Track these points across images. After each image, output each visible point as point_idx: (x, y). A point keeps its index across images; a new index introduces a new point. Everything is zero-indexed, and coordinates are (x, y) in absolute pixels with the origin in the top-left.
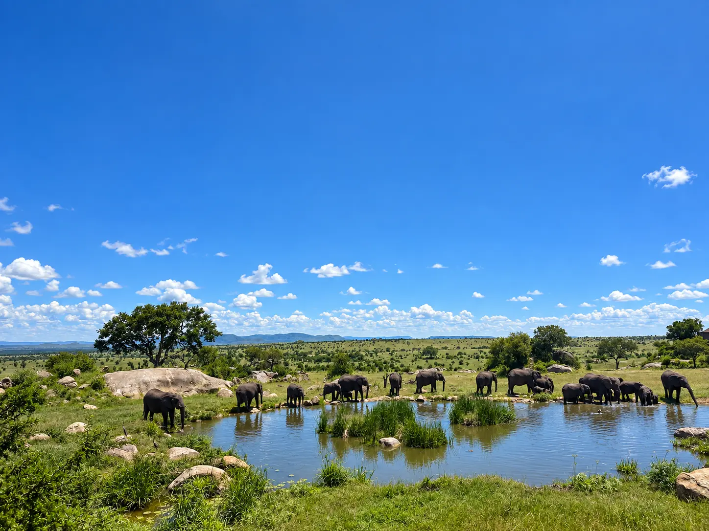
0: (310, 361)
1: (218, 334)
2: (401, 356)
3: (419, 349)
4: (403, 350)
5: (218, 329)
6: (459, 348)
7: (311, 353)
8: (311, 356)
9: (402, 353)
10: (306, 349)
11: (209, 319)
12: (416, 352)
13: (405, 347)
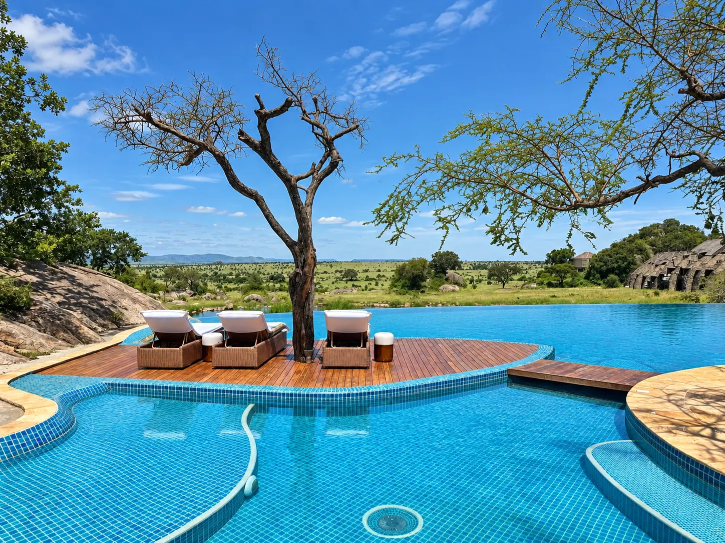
0: (230, 282)
1: (143, 255)
2: (323, 278)
3: (341, 272)
4: (325, 272)
5: (143, 251)
6: (379, 271)
7: (231, 274)
8: (231, 277)
9: (325, 276)
10: (225, 271)
11: (135, 242)
12: (338, 275)
13: (328, 269)
